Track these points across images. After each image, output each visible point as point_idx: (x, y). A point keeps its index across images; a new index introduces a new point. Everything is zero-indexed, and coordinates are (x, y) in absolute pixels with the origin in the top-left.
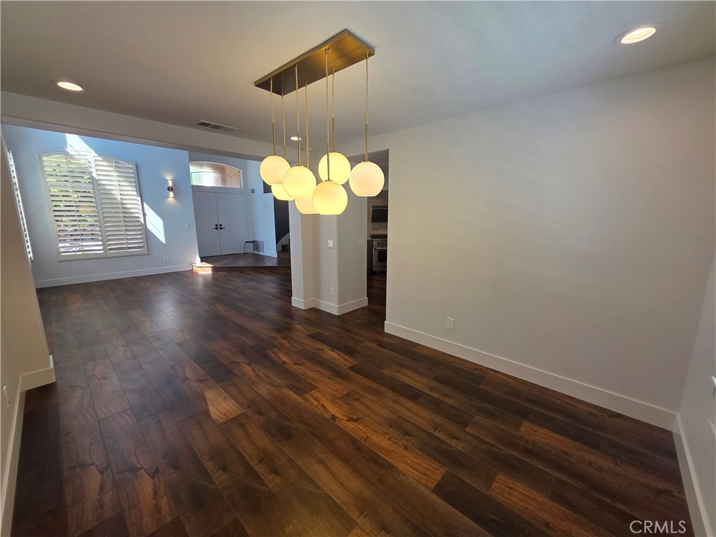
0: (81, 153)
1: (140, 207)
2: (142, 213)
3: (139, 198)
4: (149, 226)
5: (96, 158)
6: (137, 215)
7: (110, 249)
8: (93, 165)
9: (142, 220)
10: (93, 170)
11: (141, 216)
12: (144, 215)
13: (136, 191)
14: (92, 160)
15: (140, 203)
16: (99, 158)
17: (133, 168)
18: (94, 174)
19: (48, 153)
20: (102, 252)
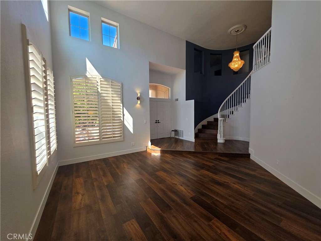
0: (94, 77)
1: (122, 110)
2: (122, 114)
3: (121, 105)
4: (125, 123)
5: (101, 80)
6: (119, 115)
7: (103, 138)
8: (99, 84)
9: (122, 119)
10: (99, 87)
11: (122, 116)
12: (124, 115)
13: (121, 100)
14: (99, 81)
15: (122, 108)
16: (103, 80)
17: (120, 86)
18: (99, 90)
19: (76, 77)
20: (99, 140)
